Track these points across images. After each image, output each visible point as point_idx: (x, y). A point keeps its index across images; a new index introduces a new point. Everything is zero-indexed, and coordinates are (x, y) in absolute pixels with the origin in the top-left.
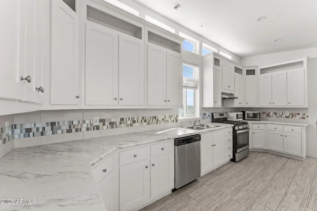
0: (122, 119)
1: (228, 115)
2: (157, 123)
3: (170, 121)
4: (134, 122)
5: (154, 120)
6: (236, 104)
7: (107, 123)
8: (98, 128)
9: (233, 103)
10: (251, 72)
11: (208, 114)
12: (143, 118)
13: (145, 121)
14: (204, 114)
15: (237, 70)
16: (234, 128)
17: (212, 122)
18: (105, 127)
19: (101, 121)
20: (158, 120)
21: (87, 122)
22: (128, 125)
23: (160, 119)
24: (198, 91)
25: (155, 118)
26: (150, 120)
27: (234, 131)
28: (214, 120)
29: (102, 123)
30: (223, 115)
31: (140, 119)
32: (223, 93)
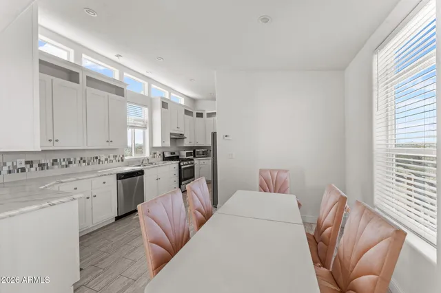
0: (55, 161)
1: (179, 153)
2: (99, 163)
3: (114, 161)
4: (70, 163)
5: (95, 160)
6: (186, 143)
7: (35, 165)
8: (23, 170)
9: (183, 142)
10: (200, 115)
11: (158, 153)
12: (81, 159)
13: (84, 161)
14: (155, 153)
15: (187, 112)
16: (179, 164)
17: (164, 160)
18: (33, 169)
19: (27, 163)
20: (99, 160)
21: (9, 164)
22: (62, 166)
23: (103, 159)
24: (147, 131)
25: (97, 158)
26: (90, 161)
27: (180, 166)
28: (165, 159)
29: (29, 165)
30: (174, 153)
31: (79, 159)
32: (171, 134)
